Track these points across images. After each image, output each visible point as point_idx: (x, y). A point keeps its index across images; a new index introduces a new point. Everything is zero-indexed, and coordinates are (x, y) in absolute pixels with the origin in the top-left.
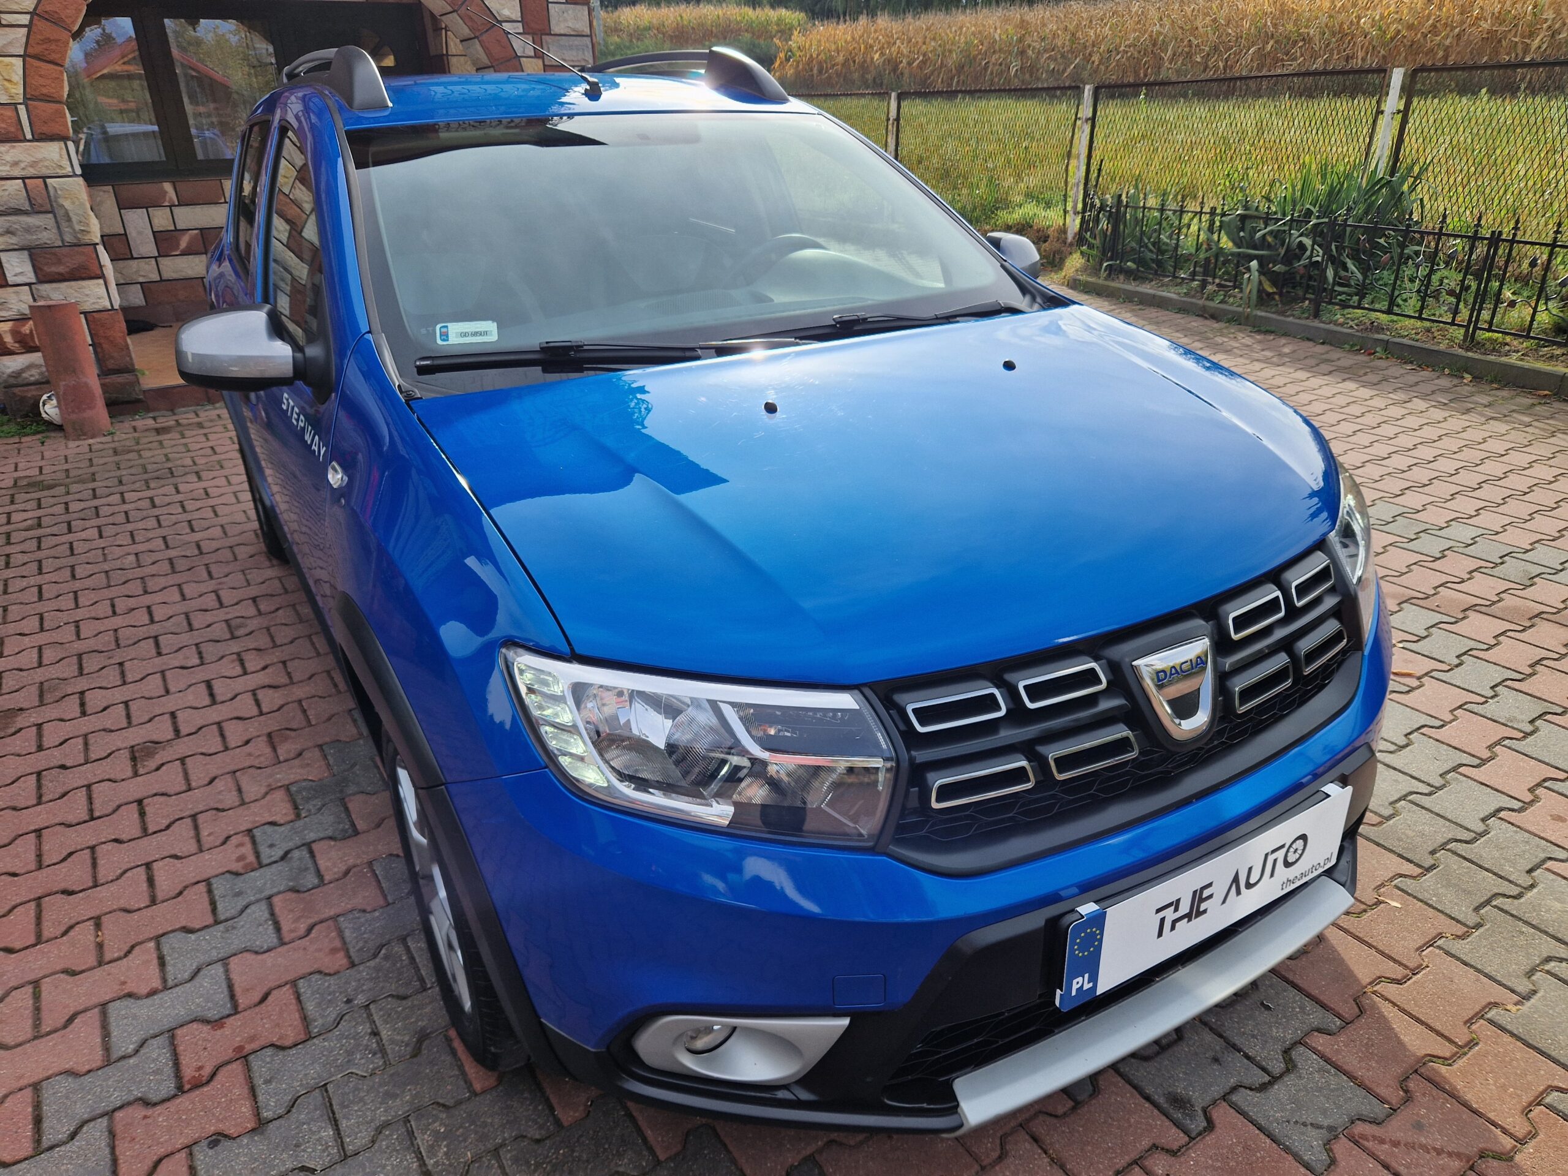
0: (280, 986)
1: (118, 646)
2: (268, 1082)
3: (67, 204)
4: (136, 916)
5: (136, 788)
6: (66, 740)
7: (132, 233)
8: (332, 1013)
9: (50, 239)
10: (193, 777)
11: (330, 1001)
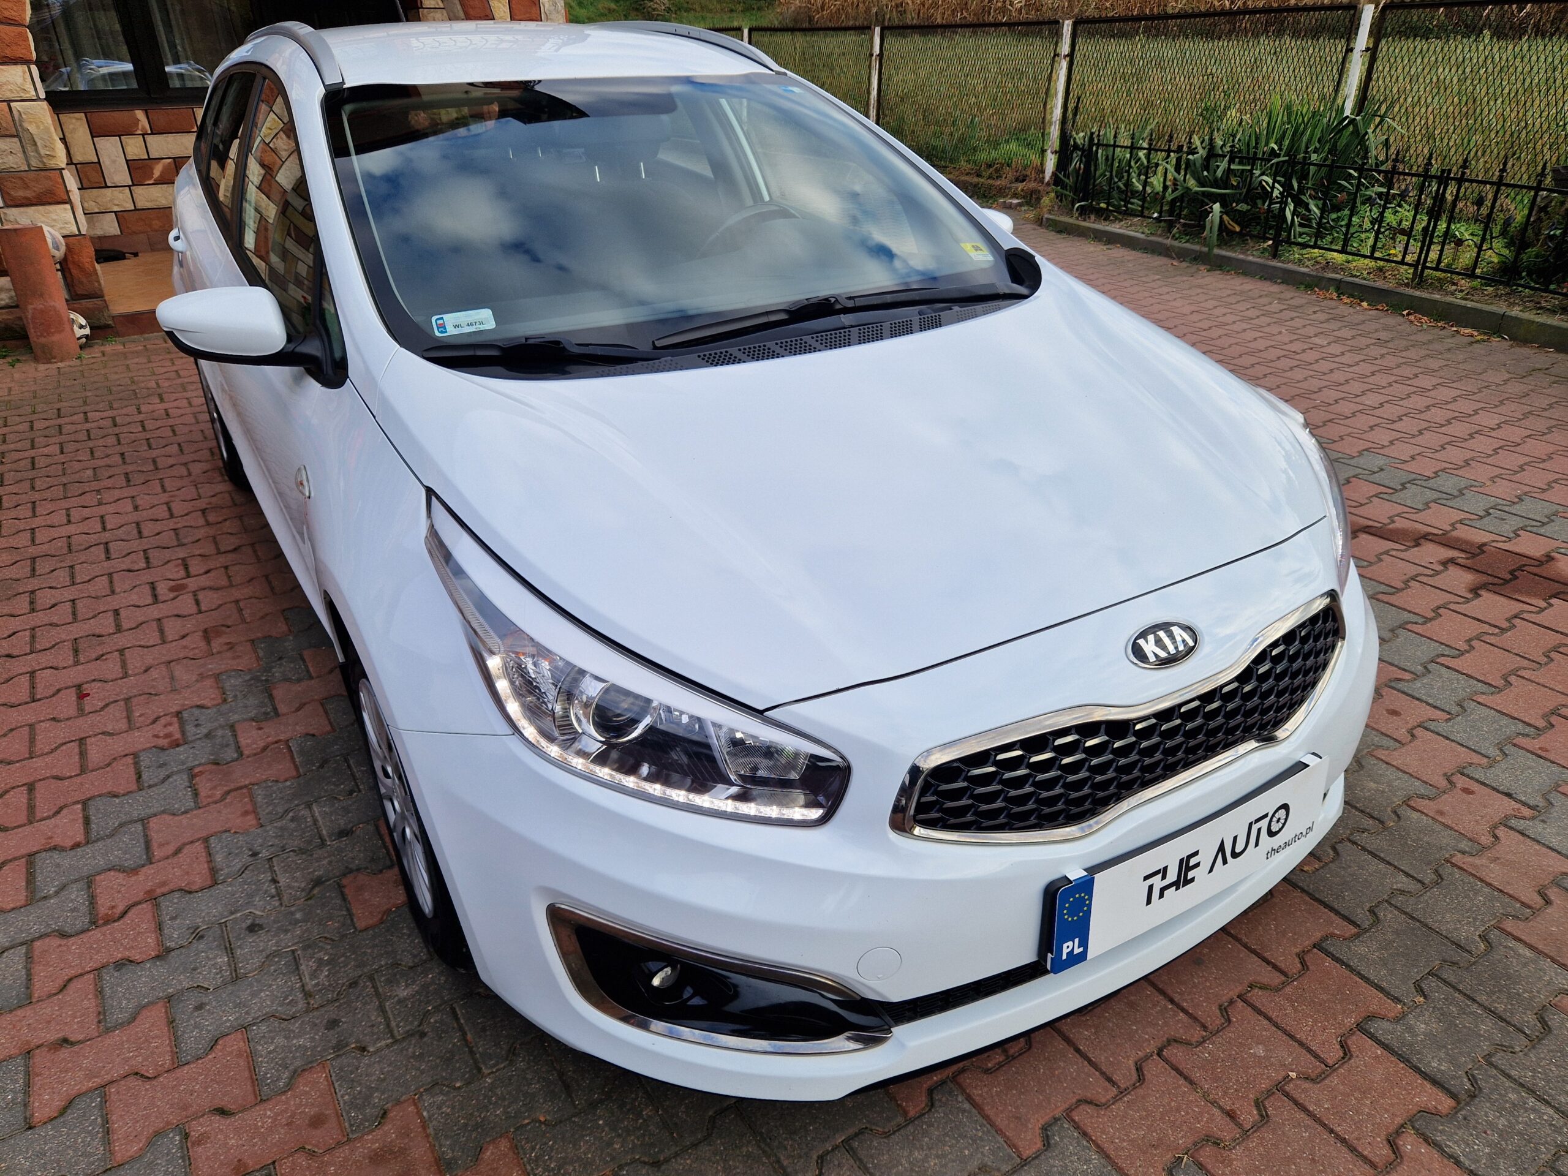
0: (192, 842)
1: (70, 551)
2: (173, 919)
3: (32, 129)
4: (66, 783)
5: (75, 675)
6: (14, 633)
7: (106, 162)
8: (237, 864)
9: (16, 163)
10: (130, 666)
11: (236, 854)
